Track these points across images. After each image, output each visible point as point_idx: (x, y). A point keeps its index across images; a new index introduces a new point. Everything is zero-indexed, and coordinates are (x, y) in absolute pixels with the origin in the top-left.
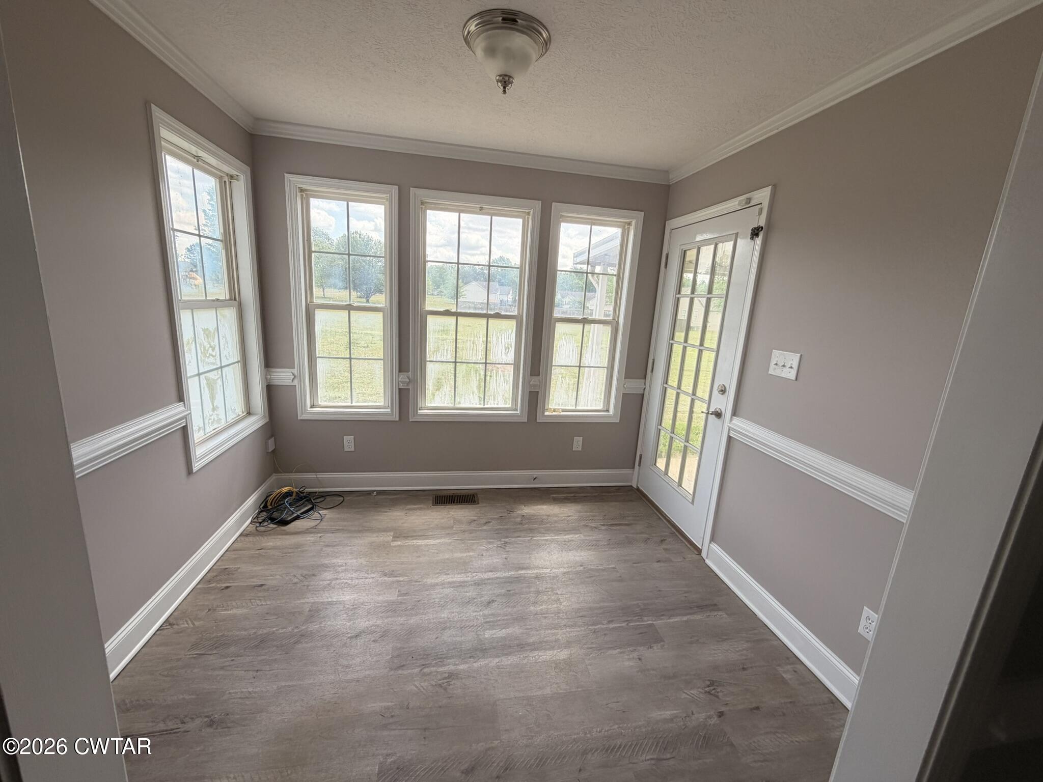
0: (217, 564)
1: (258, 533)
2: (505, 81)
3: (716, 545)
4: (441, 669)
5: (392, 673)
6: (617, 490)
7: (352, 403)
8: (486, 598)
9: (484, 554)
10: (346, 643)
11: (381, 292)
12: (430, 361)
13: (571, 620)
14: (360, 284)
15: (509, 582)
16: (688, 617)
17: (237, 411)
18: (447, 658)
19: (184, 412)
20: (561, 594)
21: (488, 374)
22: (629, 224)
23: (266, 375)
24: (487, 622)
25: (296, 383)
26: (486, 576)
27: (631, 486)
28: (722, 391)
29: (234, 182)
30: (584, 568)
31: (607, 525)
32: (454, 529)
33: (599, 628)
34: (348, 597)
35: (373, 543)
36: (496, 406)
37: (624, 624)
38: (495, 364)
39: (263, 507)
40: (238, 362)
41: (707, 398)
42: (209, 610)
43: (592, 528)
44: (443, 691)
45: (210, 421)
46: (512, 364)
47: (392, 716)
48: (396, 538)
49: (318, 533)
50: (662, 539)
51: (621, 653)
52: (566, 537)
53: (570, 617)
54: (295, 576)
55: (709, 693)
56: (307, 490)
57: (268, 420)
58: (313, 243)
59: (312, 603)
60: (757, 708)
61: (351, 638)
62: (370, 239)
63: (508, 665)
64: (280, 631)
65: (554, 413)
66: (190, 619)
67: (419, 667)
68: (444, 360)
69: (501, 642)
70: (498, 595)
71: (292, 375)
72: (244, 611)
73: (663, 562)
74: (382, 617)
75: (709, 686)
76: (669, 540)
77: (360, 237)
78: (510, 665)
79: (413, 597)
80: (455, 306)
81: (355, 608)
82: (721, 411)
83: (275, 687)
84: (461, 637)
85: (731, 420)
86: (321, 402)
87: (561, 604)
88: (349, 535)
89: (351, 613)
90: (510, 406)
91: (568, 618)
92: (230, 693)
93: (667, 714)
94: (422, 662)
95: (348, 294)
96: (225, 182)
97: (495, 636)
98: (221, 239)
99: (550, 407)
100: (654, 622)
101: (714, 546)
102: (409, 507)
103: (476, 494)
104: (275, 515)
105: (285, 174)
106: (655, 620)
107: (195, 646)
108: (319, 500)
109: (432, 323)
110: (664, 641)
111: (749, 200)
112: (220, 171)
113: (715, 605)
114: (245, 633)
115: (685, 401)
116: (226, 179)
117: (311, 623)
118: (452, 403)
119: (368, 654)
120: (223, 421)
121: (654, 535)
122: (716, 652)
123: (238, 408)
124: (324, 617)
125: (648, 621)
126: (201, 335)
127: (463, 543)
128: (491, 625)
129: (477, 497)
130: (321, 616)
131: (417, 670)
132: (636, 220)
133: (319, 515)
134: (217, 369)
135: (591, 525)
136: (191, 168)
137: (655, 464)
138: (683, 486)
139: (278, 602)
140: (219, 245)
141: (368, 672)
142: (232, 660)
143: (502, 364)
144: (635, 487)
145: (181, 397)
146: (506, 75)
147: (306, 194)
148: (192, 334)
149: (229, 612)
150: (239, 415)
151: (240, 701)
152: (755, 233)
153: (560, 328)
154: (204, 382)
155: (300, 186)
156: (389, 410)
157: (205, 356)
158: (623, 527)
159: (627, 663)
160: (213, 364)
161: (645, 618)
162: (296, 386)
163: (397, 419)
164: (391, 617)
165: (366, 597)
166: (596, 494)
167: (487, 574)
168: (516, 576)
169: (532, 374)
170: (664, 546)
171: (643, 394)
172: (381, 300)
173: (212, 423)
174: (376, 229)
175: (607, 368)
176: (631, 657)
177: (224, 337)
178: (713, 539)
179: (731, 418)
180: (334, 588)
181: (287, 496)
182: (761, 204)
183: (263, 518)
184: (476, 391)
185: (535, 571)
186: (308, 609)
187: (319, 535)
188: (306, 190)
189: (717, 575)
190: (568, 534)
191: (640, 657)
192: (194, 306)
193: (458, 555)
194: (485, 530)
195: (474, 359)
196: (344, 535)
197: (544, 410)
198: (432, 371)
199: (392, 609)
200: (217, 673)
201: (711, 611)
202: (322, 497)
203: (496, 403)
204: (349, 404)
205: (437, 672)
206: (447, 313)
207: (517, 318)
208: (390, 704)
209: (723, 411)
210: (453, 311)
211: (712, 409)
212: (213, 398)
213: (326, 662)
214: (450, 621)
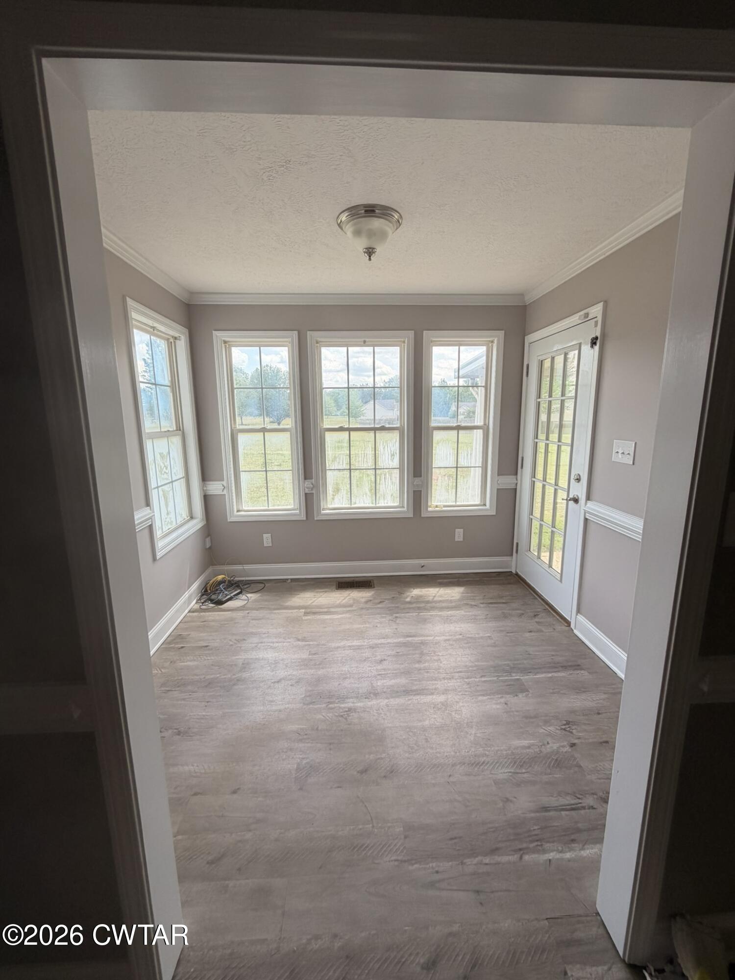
0: (174, 631)
1: (201, 610)
2: (370, 252)
3: (582, 616)
4: (342, 706)
5: (305, 707)
6: (497, 575)
7: (268, 507)
8: (379, 658)
9: (378, 626)
10: (270, 686)
11: (288, 416)
12: (329, 470)
13: (449, 674)
14: (272, 411)
15: (398, 646)
16: (552, 674)
17: (183, 516)
18: (347, 698)
19: (151, 513)
20: (442, 655)
21: (378, 478)
22: (492, 342)
23: (203, 487)
24: (379, 675)
25: (225, 492)
26: (379, 641)
27: (511, 572)
28: (577, 479)
29: (177, 341)
30: (463, 636)
31: (486, 603)
32: (354, 607)
33: (472, 681)
34: (270, 655)
35: (289, 617)
36: (386, 505)
37: (495, 678)
38: (383, 469)
39: (204, 592)
40: (183, 477)
41: (566, 487)
42: (171, 662)
43: (472, 606)
44: (344, 720)
45: (166, 523)
46: (397, 468)
47: (306, 735)
48: (306, 614)
49: (246, 610)
50: (536, 614)
51: (491, 699)
52: (449, 612)
53: (448, 672)
54: (230, 640)
55: (564, 729)
56: (237, 579)
57: (205, 523)
58: (235, 382)
59: (245, 659)
60: (607, 742)
61: (275, 682)
62: (278, 371)
63: (395, 704)
64: (223, 677)
65: (436, 509)
66: (158, 667)
67: (325, 703)
68: (340, 468)
69: (389, 688)
70: (389, 656)
71: (222, 486)
72: (195, 663)
73: (534, 632)
74: (297, 670)
75: (565, 725)
76: (542, 615)
77: (270, 370)
78: (398, 704)
79: (320, 656)
80: (348, 423)
81: (276, 663)
82: (578, 498)
83: (221, 713)
84: (359, 684)
85: (586, 504)
86: (245, 507)
87: (441, 663)
88: (270, 612)
89: (273, 666)
90: (398, 504)
91: (447, 673)
92: (190, 715)
93: (525, 743)
94: (328, 700)
95: (262, 420)
96: (171, 342)
97: (385, 684)
98: (169, 385)
99: (433, 503)
100: (522, 678)
101: (581, 618)
102: (317, 590)
103: (373, 580)
104: (213, 597)
105: (213, 332)
106: (522, 676)
107: (163, 685)
108: (245, 587)
109: (330, 438)
110: (528, 691)
111: (587, 315)
112: (168, 335)
113: (579, 665)
114: (198, 677)
115: (550, 491)
116: (172, 340)
117: (244, 672)
118: (349, 504)
119: (287, 694)
120: (174, 523)
121: (529, 611)
122: (575, 700)
123: (184, 513)
124: (253, 669)
125: (515, 676)
126: (158, 457)
127: (361, 618)
128: (383, 676)
129: (373, 582)
130: (252, 667)
131: (324, 705)
132: (497, 338)
133: (246, 597)
134: (169, 483)
135: (470, 603)
136: (149, 336)
137: (530, 550)
138: (553, 567)
139: (220, 657)
140: (168, 389)
141: (287, 706)
142: (190, 695)
143: (389, 469)
144: (514, 572)
145: (148, 504)
146: (370, 248)
147: (229, 345)
148: (153, 457)
149: (185, 664)
150: (185, 519)
151: (197, 720)
152: (594, 342)
153: (437, 436)
154: (161, 493)
155: (224, 339)
156: (298, 512)
157: (161, 474)
158: (501, 605)
159: (494, 706)
160: (167, 479)
161: (514, 674)
162: (225, 495)
163: (305, 519)
164: (305, 669)
165: (285, 655)
166: (478, 579)
167: (380, 640)
168: (404, 642)
169: (415, 476)
170: (537, 620)
171: (516, 489)
172: (288, 423)
173: (167, 524)
174: (282, 362)
175: (482, 467)
176: (499, 701)
177: (174, 459)
178: (579, 611)
179: (586, 502)
180: (259, 649)
181: (222, 583)
182: (596, 317)
183: (205, 599)
184: (368, 493)
185: (421, 638)
186: (241, 663)
187: (247, 612)
188: (229, 342)
189: (583, 642)
190: (450, 610)
191: (507, 702)
192: (154, 436)
193: (356, 626)
194: (378, 608)
195: (365, 466)
196: (266, 612)
197: (427, 506)
198: (331, 477)
199: (305, 664)
200: (179, 702)
201: (574, 670)
202: (248, 584)
203: (386, 501)
204: (267, 508)
205: (340, 707)
206: (341, 429)
207: (400, 429)
208: (304, 726)
209: (580, 497)
210: (346, 427)
211: (571, 496)
212: (167, 505)
213: (256, 698)
214: (350, 673)
